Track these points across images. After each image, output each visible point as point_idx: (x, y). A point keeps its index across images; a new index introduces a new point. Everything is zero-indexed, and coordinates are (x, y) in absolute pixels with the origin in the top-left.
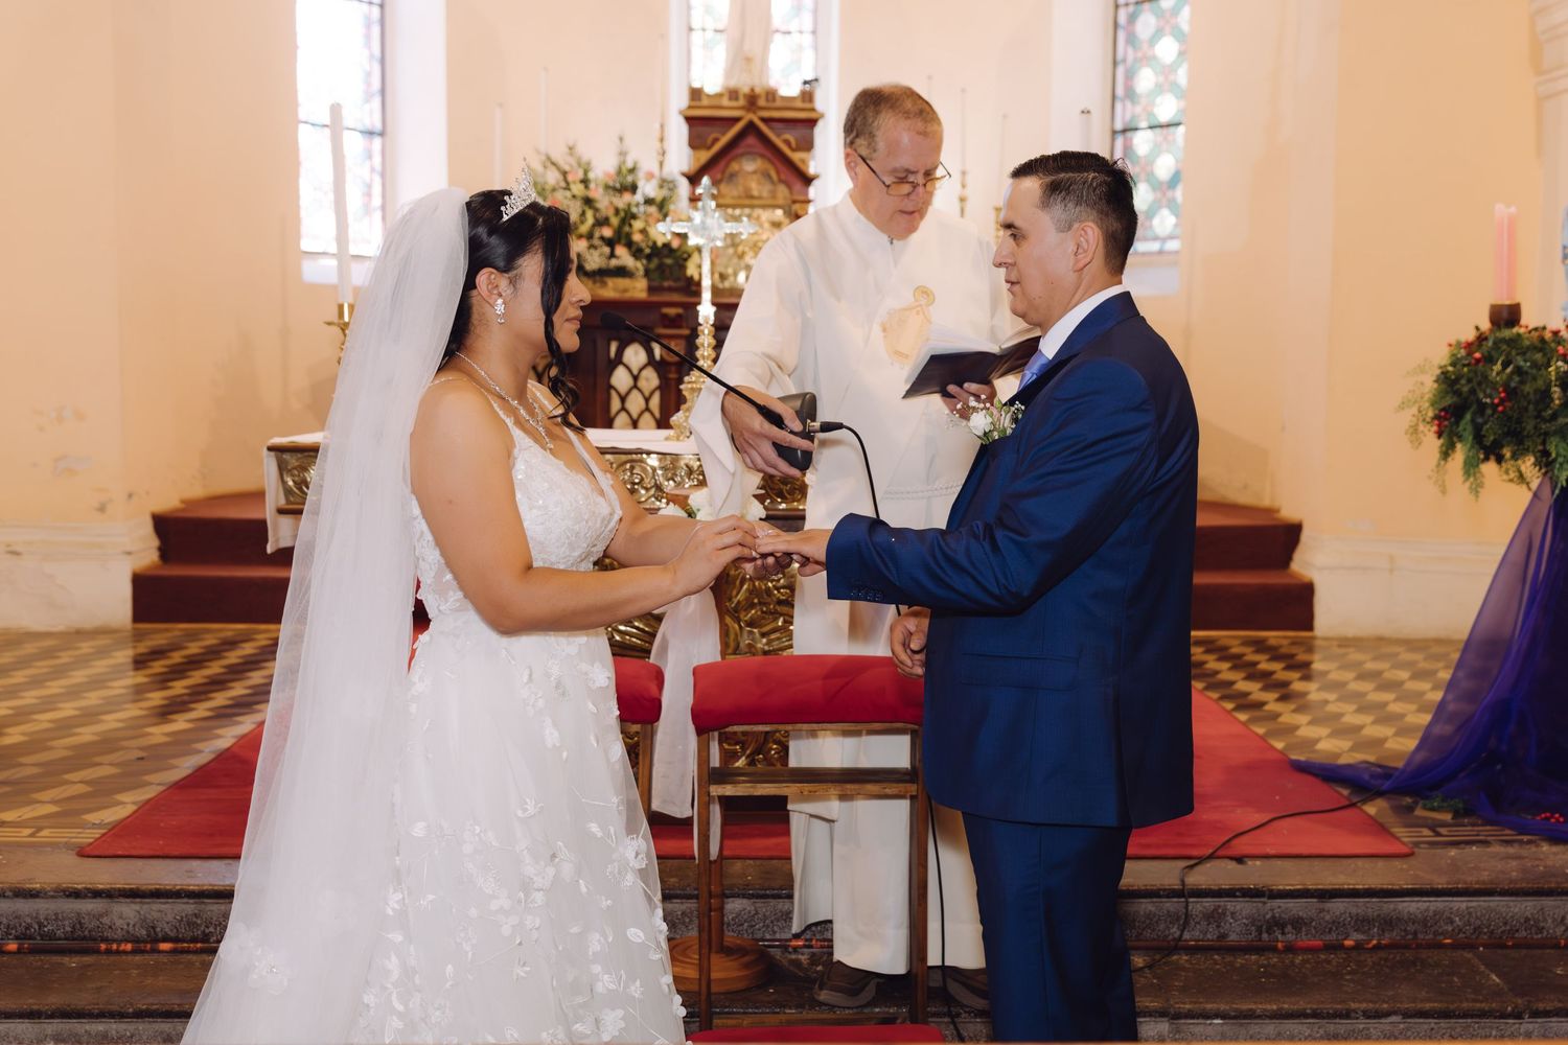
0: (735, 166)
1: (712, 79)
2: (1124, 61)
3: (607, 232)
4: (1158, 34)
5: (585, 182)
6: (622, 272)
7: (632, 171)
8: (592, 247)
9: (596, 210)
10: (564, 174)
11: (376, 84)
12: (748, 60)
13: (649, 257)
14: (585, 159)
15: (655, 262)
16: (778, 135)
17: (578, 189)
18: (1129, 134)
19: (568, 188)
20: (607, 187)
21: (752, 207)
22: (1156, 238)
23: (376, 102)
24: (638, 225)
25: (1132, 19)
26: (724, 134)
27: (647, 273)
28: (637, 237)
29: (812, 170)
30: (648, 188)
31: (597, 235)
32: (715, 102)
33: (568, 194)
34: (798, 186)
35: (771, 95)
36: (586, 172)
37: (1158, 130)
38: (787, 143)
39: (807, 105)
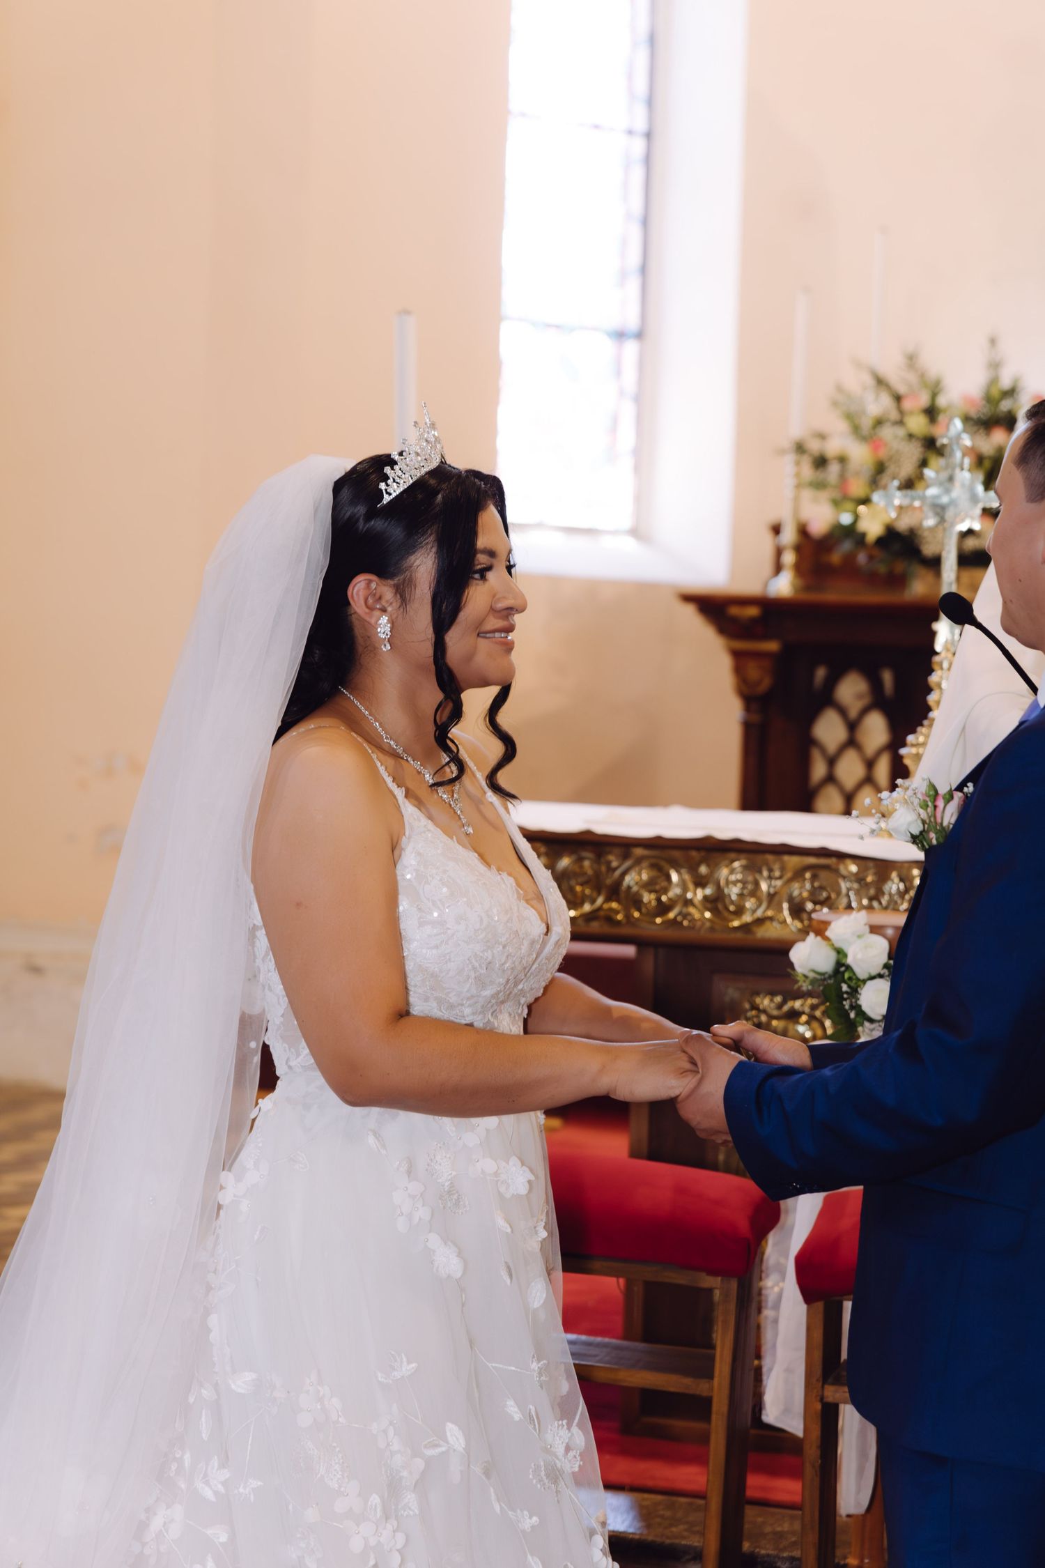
10: (898, 398)
11: (634, 259)
14: (933, 372)
17: (917, 423)
19: (900, 423)
20: (968, 420)
23: (633, 287)
33: (901, 432)
36: (934, 396)
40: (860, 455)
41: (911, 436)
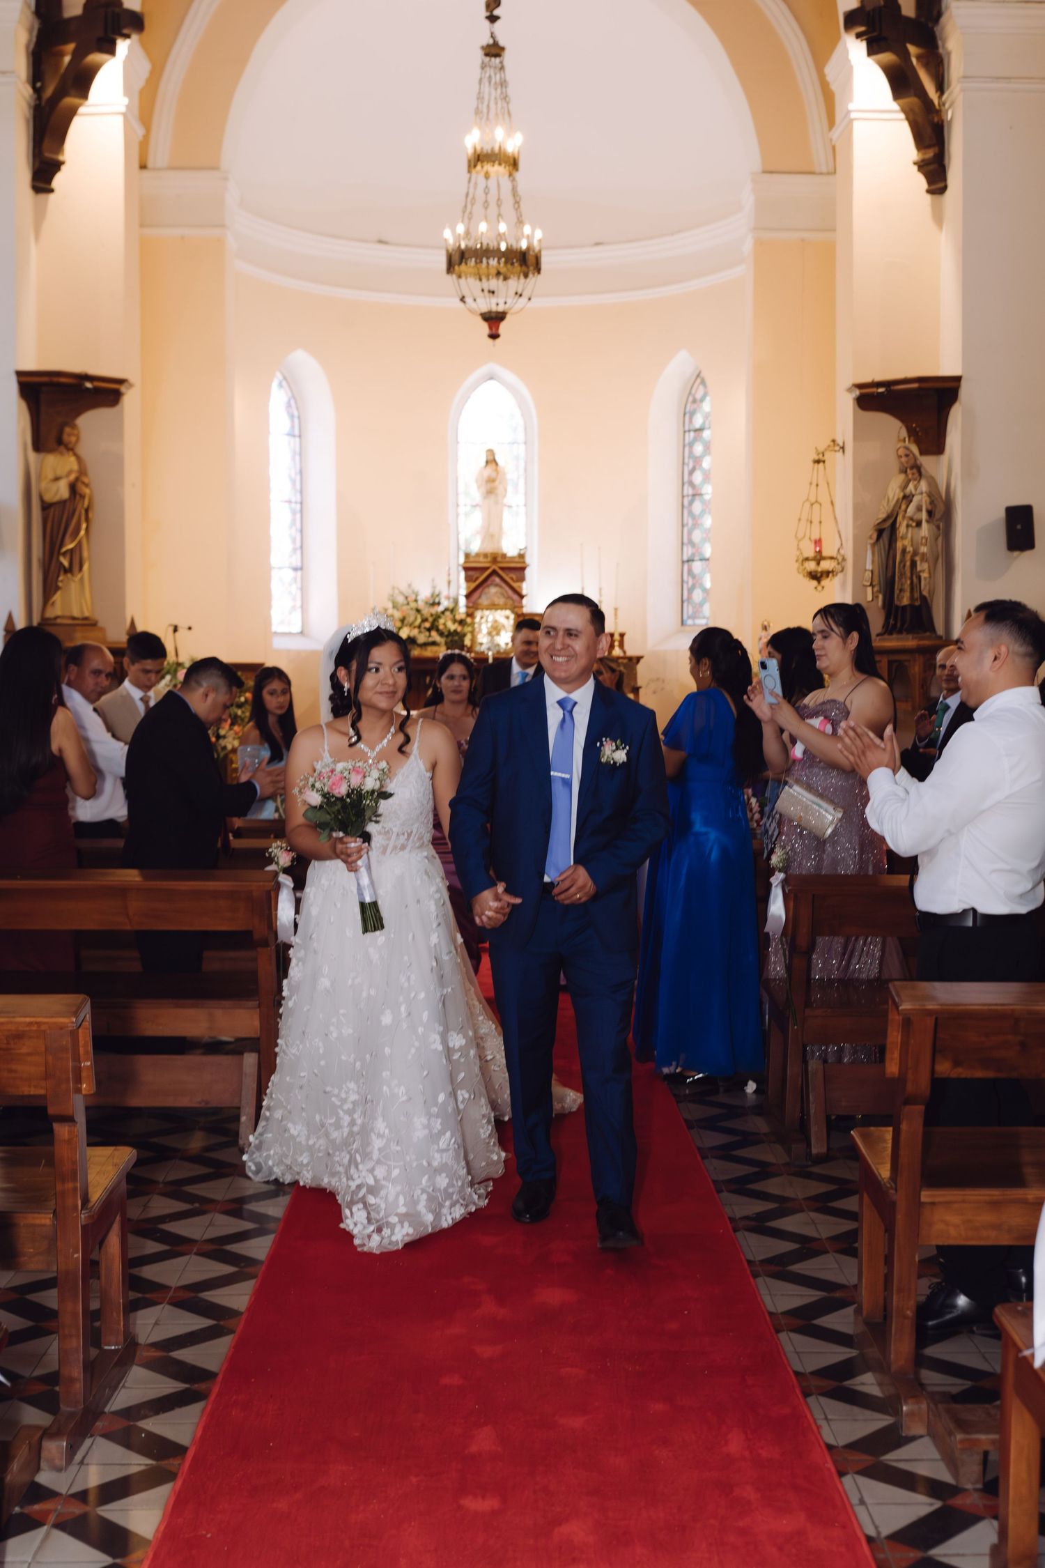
0: (486, 590)
1: (476, 547)
2: (687, 524)
3: (427, 625)
4: (703, 512)
5: (416, 601)
6: (434, 643)
7: (438, 595)
8: (420, 632)
9: (422, 615)
10: (406, 598)
12: (492, 536)
13: (447, 636)
14: (416, 589)
15: (450, 639)
16: (507, 575)
17: (413, 605)
18: (690, 563)
19: (408, 604)
20: (426, 603)
21: (496, 609)
22: (704, 617)
24: (441, 621)
25: (691, 503)
26: (482, 574)
27: (446, 643)
28: (441, 627)
29: (524, 592)
30: (445, 604)
31: (423, 626)
32: (477, 559)
33: (409, 607)
34: (516, 597)
35: (504, 556)
36: (417, 596)
37: (704, 562)
38: (512, 579)
39: (521, 560)
40: (398, 615)
41: (412, 609)
